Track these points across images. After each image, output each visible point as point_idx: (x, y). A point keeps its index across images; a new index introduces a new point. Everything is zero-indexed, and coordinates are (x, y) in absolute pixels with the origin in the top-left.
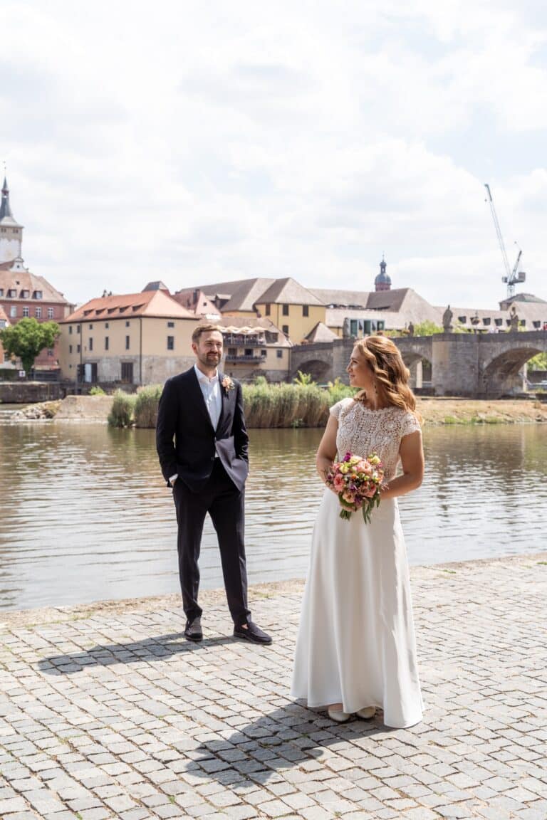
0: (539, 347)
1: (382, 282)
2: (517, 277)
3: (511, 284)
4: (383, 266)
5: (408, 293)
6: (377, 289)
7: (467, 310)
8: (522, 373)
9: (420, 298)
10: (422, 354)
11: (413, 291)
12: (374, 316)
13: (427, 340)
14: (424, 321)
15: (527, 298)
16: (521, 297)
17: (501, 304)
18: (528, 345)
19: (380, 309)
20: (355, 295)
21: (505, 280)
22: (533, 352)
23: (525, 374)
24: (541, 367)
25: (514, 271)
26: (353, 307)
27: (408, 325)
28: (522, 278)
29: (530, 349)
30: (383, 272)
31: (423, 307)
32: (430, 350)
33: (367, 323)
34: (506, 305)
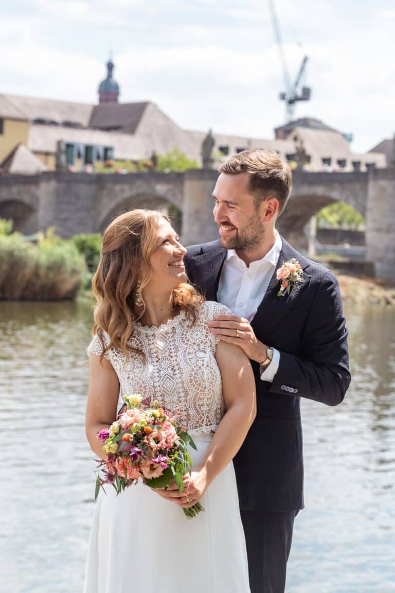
0: (335, 194)
1: (108, 90)
2: (299, 92)
3: (291, 102)
4: (110, 67)
5: (149, 110)
6: (101, 100)
7: (231, 138)
8: (309, 230)
9: (165, 117)
10: (169, 197)
11: (155, 106)
12: (100, 139)
13: (178, 178)
14: (171, 150)
15: (312, 123)
16: (305, 122)
17: (277, 131)
18: (320, 191)
19: (108, 129)
20: (72, 107)
21: (283, 97)
22: (327, 201)
23: (313, 232)
25: (296, 84)
26: (68, 125)
27: (150, 155)
28: (306, 94)
29: (323, 197)
30: (110, 75)
31: (169, 130)
32: (182, 192)
33: (88, 149)
34: (284, 132)
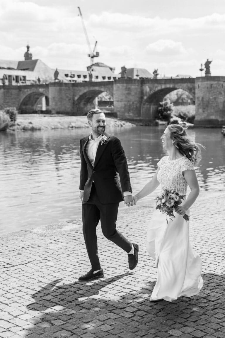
0: (102, 89)
1: (28, 56)
2: (95, 54)
3: (92, 57)
4: (28, 47)
5: (38, 62)
6: (25, 59)
7: (69, 71)
8: (95, 102)
9: (44, 64)
10: (44, 93)
11: (41, 61)
12: (21, 73)
13: (47, 86)
14: (47, 76)
15: (100, 65)
16: (97, 64)
17: (88, 68)
18: (97, 88)
19: (24, 70)
20: (11, 62)
21: (89, 56)
22: (100, 92)
23: (97, 103)
24: (106, 99)
25: (94, 51)
26: (9, 69)
28: (97, 55)
29: (98, 90)
30: (28, 50)
31: (46, 69)
32: (48, 91)
33: (17, 77)
